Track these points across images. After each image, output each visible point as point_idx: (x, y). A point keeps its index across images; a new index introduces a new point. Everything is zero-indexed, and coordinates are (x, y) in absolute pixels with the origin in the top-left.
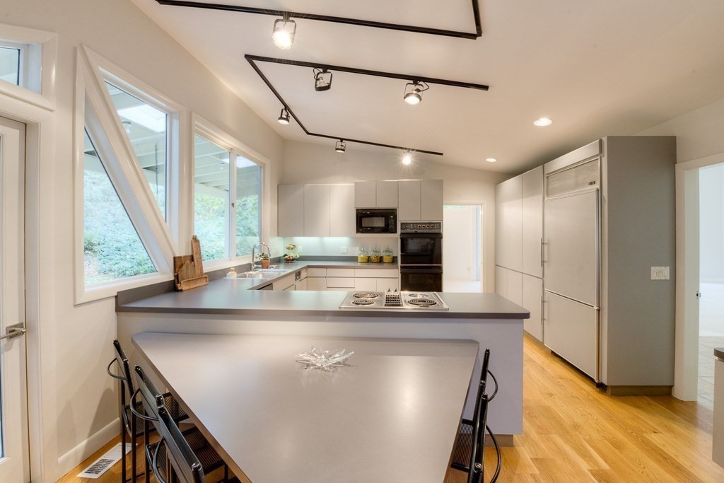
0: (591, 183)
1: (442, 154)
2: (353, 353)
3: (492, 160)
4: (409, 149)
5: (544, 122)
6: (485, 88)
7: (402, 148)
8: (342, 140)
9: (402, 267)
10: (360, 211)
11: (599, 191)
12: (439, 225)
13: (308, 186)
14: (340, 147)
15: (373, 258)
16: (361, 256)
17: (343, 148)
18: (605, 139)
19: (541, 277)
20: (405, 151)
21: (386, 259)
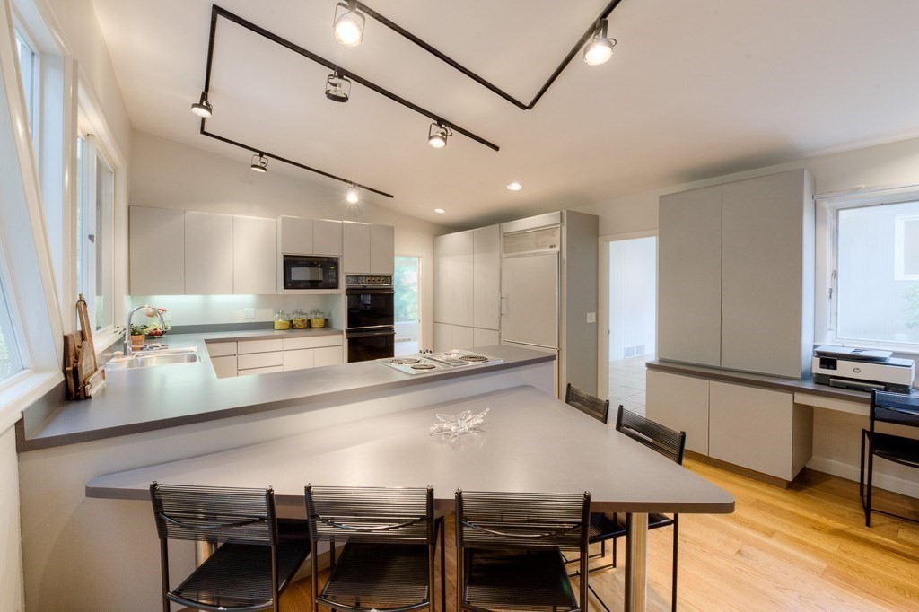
0: (552, 247)
1: (392, 197)
2: (488, 410)
3: (440, 211)
4: (355, 184)
5: (515, 187)
6: (496, 148)
7: (345, 181)
8: (262, 154)
9: (348, 332)
10: (289, 258)
11: (560, 253)
12: (389, 279)
13: (193, 213)
14: (259, 164)
15: (297, 322)
16: (279, 322)
17: (263, 165)
18: (565, 212)
19: (498, 328)
20: (349, 185)
21: (316, 323)
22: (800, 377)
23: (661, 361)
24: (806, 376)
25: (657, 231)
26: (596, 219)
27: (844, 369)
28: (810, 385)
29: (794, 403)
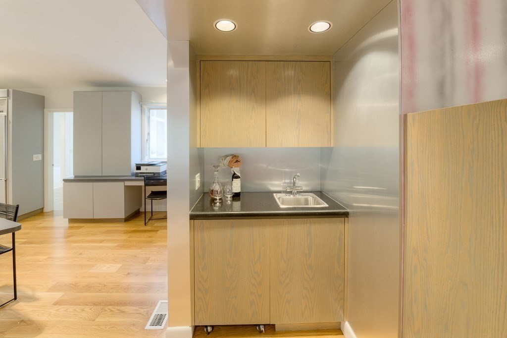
0: (1, 112)
11: (7, 117)
18: (11, 91)
22: (130, 175)
23: (75, 177)
24: (133, 175)
25: (72, 109)
26: (44, 97)
27: (143, 169)
28: (134, 178)
29: (125, 186)
